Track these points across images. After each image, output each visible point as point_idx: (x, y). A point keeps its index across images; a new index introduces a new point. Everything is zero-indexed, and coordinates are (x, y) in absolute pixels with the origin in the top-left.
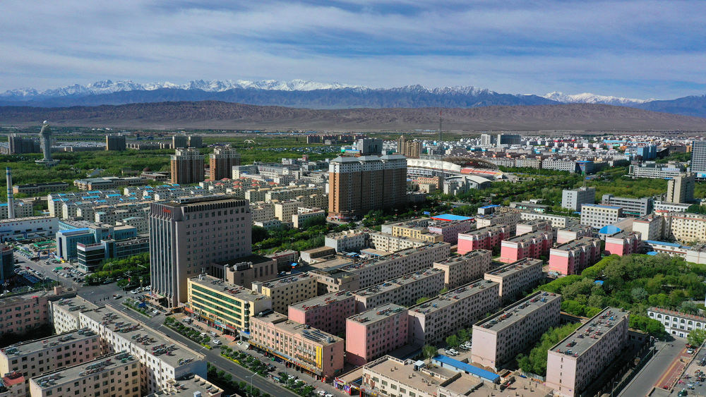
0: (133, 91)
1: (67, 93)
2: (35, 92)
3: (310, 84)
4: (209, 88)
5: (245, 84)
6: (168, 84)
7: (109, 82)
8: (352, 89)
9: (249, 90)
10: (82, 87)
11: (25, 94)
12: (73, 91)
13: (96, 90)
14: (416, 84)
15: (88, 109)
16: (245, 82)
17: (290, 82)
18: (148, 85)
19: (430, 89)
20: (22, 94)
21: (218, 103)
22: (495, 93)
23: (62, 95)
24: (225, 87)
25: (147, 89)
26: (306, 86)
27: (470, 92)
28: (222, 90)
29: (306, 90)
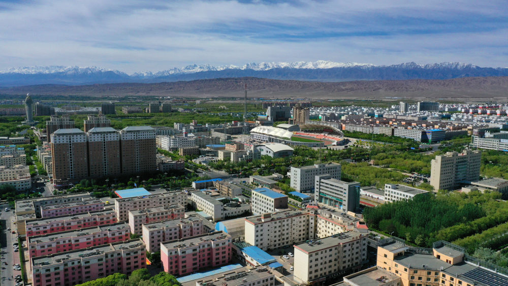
0: (208, 71)
1: (169, 73)
2: (151, 73)
3: (329, 64)
4: (258, 68)
5: (283, 65)
6: (232, 67)
7: (195, 66)
8: (360, 67)
9: (286, 69)
10: (178, 69)
11: (145, 75)
12: (173, 72)
13: (186, 71)
14: (411, 62)
15: (169, 84)
16: (283, 63)
17: (315, 63)
18: (219, 67)
19: (422, 65)
20: (143, 74)
21: (252, 78)
22: (478, 67)
23: (166, 75)
24: (269, 67)
25: (218, 70)
26: (327, 65)
27: (456, 66)
28: (267, 69)
29: (326, 68)
